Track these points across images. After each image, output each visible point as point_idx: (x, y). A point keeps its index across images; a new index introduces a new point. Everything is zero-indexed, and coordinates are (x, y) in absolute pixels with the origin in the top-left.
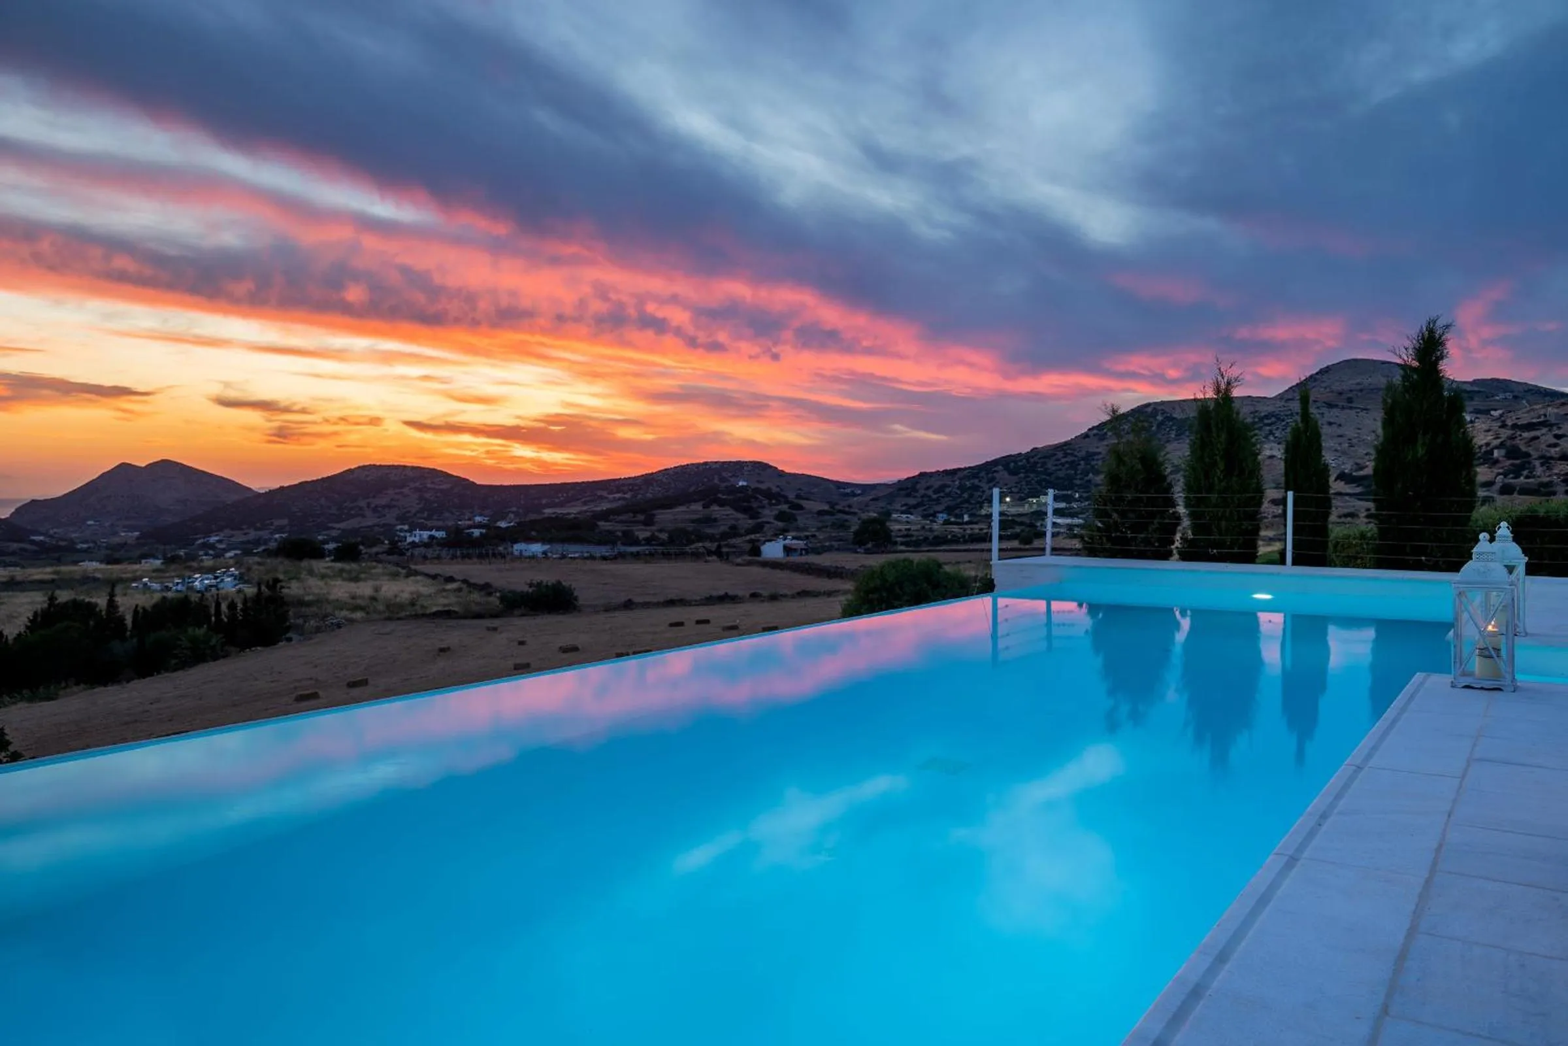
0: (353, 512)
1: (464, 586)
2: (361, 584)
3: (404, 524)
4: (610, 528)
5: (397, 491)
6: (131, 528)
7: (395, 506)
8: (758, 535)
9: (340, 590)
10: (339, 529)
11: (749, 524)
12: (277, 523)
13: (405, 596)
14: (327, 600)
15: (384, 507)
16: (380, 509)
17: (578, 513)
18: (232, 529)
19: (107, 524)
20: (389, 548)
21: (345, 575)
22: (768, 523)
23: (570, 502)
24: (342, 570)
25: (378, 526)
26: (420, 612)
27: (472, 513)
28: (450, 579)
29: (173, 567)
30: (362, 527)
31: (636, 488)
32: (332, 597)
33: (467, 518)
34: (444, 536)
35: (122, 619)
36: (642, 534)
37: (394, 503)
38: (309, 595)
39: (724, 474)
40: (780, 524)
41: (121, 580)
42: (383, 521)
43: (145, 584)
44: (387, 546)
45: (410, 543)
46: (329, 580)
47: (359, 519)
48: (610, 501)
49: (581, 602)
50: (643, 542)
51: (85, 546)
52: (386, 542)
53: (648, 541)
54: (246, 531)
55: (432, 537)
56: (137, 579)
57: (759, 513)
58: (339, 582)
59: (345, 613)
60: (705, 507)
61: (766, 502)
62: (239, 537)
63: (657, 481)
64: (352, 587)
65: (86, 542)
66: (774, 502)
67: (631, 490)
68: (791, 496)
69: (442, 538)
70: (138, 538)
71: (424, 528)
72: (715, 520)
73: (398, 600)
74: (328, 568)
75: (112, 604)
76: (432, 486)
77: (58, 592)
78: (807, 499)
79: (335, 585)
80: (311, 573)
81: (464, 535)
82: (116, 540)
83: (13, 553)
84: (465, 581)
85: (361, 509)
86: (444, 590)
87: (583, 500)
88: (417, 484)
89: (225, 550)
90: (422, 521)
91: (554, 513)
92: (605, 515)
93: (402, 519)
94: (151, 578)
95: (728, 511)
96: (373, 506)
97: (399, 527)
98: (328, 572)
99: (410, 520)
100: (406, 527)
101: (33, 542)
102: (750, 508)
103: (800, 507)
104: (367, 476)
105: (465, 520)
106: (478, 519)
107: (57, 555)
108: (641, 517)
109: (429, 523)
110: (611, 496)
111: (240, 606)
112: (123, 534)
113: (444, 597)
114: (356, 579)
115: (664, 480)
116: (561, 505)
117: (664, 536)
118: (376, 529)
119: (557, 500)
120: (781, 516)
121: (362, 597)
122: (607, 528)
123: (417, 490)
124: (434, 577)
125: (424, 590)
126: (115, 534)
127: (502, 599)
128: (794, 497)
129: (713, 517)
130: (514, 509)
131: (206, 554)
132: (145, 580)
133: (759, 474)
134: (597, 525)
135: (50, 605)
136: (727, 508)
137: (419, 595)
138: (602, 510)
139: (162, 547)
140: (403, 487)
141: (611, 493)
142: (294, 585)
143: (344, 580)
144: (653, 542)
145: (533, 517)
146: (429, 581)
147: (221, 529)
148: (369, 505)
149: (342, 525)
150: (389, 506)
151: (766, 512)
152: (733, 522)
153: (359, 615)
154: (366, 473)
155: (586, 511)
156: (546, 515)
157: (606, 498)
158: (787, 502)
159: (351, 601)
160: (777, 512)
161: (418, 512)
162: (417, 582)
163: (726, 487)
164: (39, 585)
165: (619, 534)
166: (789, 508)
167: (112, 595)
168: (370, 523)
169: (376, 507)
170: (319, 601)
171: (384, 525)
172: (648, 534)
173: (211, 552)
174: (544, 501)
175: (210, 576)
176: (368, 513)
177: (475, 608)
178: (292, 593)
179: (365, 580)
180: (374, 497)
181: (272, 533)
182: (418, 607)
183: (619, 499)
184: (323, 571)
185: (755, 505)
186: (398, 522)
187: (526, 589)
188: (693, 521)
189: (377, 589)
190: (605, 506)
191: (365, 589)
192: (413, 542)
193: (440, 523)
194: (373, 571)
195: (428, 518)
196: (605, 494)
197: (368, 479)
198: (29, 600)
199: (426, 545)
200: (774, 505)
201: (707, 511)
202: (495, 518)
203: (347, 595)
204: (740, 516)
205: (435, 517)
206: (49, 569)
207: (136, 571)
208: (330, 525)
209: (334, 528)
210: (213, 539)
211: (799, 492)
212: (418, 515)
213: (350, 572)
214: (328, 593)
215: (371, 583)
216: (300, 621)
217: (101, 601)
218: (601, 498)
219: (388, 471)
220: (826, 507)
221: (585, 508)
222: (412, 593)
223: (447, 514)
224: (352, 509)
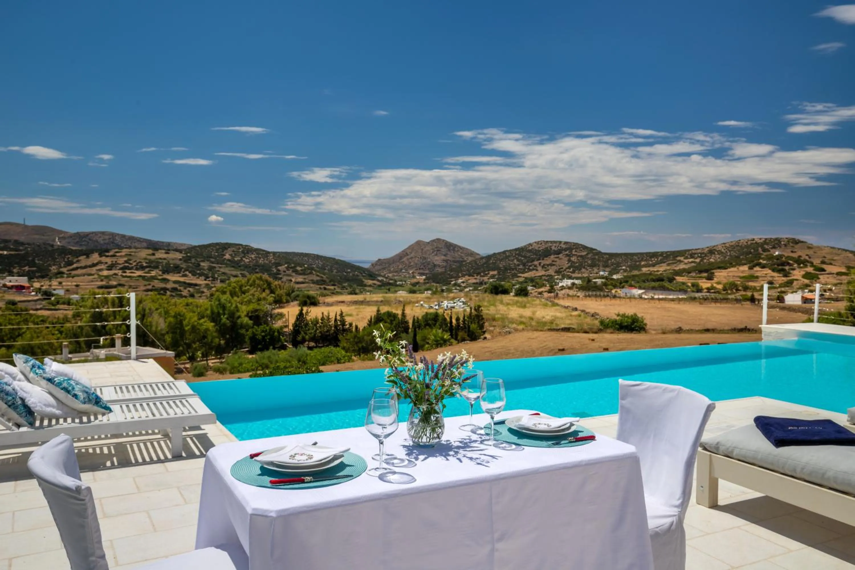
0: (531, 268)
1: (582, 314)
2: (526, 309)
3: (559, 275)
4: (684, 281)
5: (556, 256)
6: (421, 274)
7: (554, 265)
8: (787, 288)
9: (514, 312)
10: (524, 277)
11: (783, 280)
12: (492, 273)
13: (548, 318)
14: (507, 318)
15: (548, 265)
16: (546, 266)
17: (664, 271)
18: (469, 276)
19: (411, 272)
20: (549, 289)
21: (518, 304)
22: (797, 280)
23: (659, 264)
24: (517, 302)
25: (545, 276)
26: (555, 328)
27: (598, 269)
28: (576, 309)
29: (435, 296)
30: (536, 277)
31: (703, 255)
32: (510, 316)
33: (595, 272)
34: (581, 283)
35: (407, 322)
36: (705, 284)
37: (554, 263)
38: (498, 314)
39: (766, 246)
40: (807, 281)
41: (410, 303)
42: (547, 273)
43: (422, 305)
44: (549, 288)
45: (560, 287)
46: (510, 307)
47: (534, 271)
48: (686, 264)
49: (648, 327)
50: (705, 290)
51: (401, 283)
52: (548, 285)
53: (709, 290)
54: (476, 277)
55: (573, 284)
56: (418, 302)
57: (790, 273)
58: (515, 308)
59: (514, 326)
60: (751, 268)
61: (796, 265)
62: (472, 280)
63: (717, 251)
64: (521, 311)
65: (401, 281)
66: (802, 265)
67: (701, 257)
68: (817, 262)
69: (579, 285)
70: (424, 280)
71: (570, 278)
72: (757, 277)
73: (544, 320)
74: (510, 300)
75: (403, 314)
76: (576, 253)
77: (381, 308)
78: (831, 264)
79: (512, 310)
80: (502, 302)
81: (592, 283)
82: (414, 281)
83: (370, 286)
84: (583, 311)
85: (535, 266)
86: (571, 315)
87: (667, 263)
88: (567, 252)
89: (465, 287)
90: (570, 273)
91: (649, 271)
92: (679, 273)
93: (558, 272)
94: (424, 302)
95: (768, 271)
96: (542, 264)
97: (556, 277)
98: (511, 302)
99: (563, 273)
100: (560, 277)
101: (378, 281)
102: (783, 270)
103: (823, 270)
104: (539, 248)
105: (594, 274)
106: (602, 273)
107: (388, 287)
108: (705, 275)
109: (574, 275)
110: (686, 261)
111: (461, 319)
112: (418, 277)
113: (569, 319)
114: (524, 307)
115: (723, 250)
116: (654, 265)
117: (720, 287)
118: (543, 277)
119: (651, 263)
120: (807, 276)
121: (525, 317)
122: (681, 281)
123: (567, 255)
124: (566, 307)
125: (558, 314)
126: (414, 277)
127: (602, 322)
128: (819, 262)
129: (756, 275)
130: (624, 268)
131: (456, 289)
132: (422, 302)
133: (793, 247)
134: (675, 279)
135: (377, 314)
136: (767, 269)
137: (556, 318)
138: (680, 269)
139: (435, 284)
140: (559, 254)
141: (686, 258)
142: (492, 308)
143: (519, 307)
144: (713, 291)
145: (636, 272)
146: (564, 310)
147: (463, 276)
148: (540, 264)
149: (526, 275)
150: (551, 265)
151: (795, 272)
152: (771, 279)
153: (521, 327)
154: (539, 245)
155: (669, 270)
156: (644, 272)
157: (683, 262)
158: (812, 265)
159: (519, 319)
160: (804, 273)
161: (567, 268)
162: (557, 310)
163: (766, 256)
164: (376, 303)
165: (690, 284)
166: (814, 270)
167: (403, 310)
168: (540, 274)
169: (544, 265)
170: (504, 318)
171: (548, 276)
172: (708, 285)
173: (458, 288)
174: (643, 263)
175: (452, 302)
176: (539, 268)
177: (586, 327)
178: (490, 313)
179: (529, 307)
180: (543, 259)
181: (488, 279)
182: (554, 325)
183: (692, 262)
184: (508, 301)
185: (787, 268)
186: (556, 274)
187: (615, 317)
188: (741, 277)
189: (534, 313)
190: (682, 266)
191: (527, 312)
192: (563, 286)
193: (580, 275)
194: (534, 303)
195: (573, 272)
196: (682, 259)
197: (540, 249)
198: (370, 310)
199: (570, 288)
200: (801, 268)
201: (752, 272)
202: (611, 273)
203: (518, 316)
204: (775, 274)
205: (577, 271)
206: (381, 295)
207: (418, 298)
208: (519, 275)
209: (521, 277)
210: (460, 281)
211: (824, 259)
212: (567, 270)
213: (521, 303)
214: (509, 314)
215: (531, 309)
216: (492, 328)
217: (399, 312)
218: (680, 261)
219: (551, 245)
220: (844, 270)
221: (668, 268)
222: (552, 316)
223: (583, 270)
224: (530, 266)
